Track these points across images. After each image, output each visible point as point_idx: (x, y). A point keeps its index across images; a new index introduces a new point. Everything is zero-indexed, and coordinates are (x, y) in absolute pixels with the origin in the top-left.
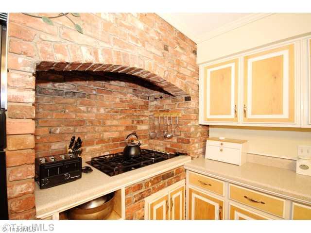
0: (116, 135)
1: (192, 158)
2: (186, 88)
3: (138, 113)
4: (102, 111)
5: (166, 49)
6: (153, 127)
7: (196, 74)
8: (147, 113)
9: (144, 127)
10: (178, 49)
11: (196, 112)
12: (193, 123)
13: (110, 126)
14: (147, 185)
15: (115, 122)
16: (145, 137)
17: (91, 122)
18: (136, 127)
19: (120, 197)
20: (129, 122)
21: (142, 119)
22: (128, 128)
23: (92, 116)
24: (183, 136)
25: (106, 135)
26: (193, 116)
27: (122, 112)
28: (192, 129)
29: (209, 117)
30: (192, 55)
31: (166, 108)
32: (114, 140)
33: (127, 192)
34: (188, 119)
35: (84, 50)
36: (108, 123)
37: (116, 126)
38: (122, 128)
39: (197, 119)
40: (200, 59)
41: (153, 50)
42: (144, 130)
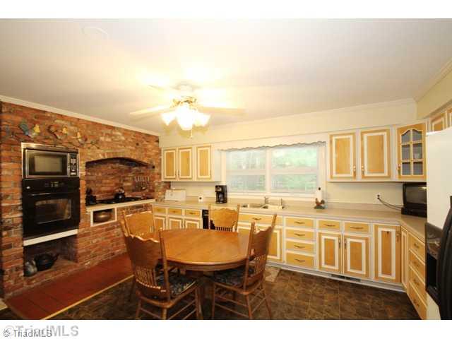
0: (109, 189)
1: (156, 200)
2: (151, 162)
3: (124, 175)
4: (100, 175)
5: (137, 144)
6: (134, 184)
7: (159, 153)
8: (130, 175)
9: (129, 184)
10: (145, 143)
11: (159, 174)
12: (157, 180)
13: (105, 183)
14: (127, 209)
15: (108, 181)
16: (128, 190)
17: (94, 181)
18: (122, 184)
19: (114, 212)
20: (117, 181)
21: (127, 178)
22: (117, 184)
23: (94, 178)
24: (151, 188)
25: (103, 189)
26: (157, 176)
27: (113, 174)
28: (156, 184)
29: (166, 177)
30: (156, 143)
31: (142, 172)
32: (107, 192)
33: (118, 210)
34: (153, 178)
35: (100, 155)
36: (104, 181)
37: (109, 183)
38: (113, 185)
39: (160, 178)
40: (161, 145)
41: (130, 147)
42: (128, 186)
